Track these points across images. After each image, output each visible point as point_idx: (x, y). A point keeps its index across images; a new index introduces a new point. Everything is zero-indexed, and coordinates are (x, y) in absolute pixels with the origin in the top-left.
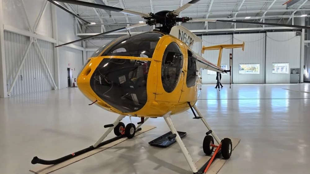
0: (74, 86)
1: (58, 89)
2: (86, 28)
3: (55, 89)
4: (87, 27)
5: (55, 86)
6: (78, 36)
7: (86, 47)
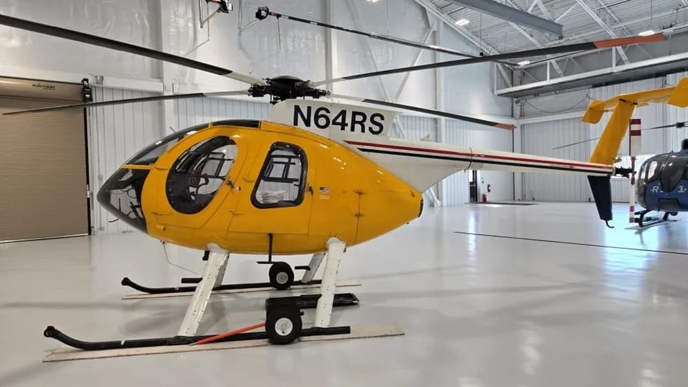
0: (485, 201)
1: (442, 206)
2: (522, 75)
3: (435, 205)
4: (524, 73)
5: (434, 200)
6: (499, 95)
7: (522, 116)
